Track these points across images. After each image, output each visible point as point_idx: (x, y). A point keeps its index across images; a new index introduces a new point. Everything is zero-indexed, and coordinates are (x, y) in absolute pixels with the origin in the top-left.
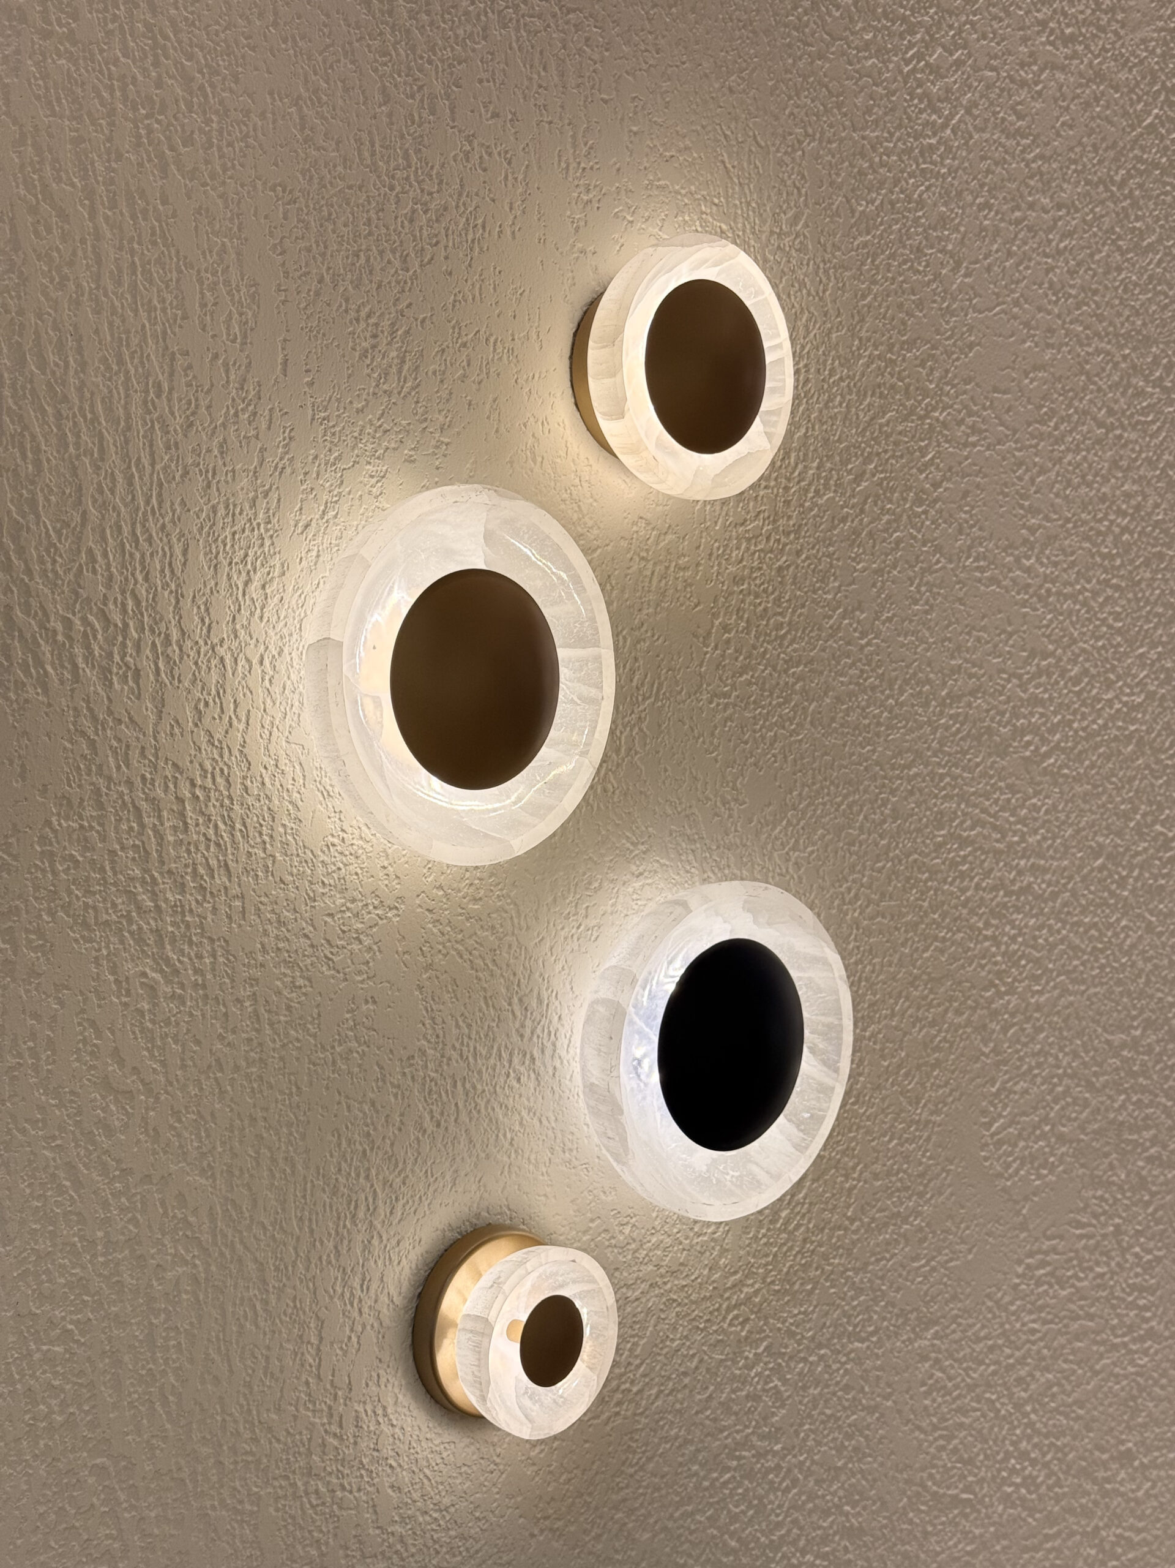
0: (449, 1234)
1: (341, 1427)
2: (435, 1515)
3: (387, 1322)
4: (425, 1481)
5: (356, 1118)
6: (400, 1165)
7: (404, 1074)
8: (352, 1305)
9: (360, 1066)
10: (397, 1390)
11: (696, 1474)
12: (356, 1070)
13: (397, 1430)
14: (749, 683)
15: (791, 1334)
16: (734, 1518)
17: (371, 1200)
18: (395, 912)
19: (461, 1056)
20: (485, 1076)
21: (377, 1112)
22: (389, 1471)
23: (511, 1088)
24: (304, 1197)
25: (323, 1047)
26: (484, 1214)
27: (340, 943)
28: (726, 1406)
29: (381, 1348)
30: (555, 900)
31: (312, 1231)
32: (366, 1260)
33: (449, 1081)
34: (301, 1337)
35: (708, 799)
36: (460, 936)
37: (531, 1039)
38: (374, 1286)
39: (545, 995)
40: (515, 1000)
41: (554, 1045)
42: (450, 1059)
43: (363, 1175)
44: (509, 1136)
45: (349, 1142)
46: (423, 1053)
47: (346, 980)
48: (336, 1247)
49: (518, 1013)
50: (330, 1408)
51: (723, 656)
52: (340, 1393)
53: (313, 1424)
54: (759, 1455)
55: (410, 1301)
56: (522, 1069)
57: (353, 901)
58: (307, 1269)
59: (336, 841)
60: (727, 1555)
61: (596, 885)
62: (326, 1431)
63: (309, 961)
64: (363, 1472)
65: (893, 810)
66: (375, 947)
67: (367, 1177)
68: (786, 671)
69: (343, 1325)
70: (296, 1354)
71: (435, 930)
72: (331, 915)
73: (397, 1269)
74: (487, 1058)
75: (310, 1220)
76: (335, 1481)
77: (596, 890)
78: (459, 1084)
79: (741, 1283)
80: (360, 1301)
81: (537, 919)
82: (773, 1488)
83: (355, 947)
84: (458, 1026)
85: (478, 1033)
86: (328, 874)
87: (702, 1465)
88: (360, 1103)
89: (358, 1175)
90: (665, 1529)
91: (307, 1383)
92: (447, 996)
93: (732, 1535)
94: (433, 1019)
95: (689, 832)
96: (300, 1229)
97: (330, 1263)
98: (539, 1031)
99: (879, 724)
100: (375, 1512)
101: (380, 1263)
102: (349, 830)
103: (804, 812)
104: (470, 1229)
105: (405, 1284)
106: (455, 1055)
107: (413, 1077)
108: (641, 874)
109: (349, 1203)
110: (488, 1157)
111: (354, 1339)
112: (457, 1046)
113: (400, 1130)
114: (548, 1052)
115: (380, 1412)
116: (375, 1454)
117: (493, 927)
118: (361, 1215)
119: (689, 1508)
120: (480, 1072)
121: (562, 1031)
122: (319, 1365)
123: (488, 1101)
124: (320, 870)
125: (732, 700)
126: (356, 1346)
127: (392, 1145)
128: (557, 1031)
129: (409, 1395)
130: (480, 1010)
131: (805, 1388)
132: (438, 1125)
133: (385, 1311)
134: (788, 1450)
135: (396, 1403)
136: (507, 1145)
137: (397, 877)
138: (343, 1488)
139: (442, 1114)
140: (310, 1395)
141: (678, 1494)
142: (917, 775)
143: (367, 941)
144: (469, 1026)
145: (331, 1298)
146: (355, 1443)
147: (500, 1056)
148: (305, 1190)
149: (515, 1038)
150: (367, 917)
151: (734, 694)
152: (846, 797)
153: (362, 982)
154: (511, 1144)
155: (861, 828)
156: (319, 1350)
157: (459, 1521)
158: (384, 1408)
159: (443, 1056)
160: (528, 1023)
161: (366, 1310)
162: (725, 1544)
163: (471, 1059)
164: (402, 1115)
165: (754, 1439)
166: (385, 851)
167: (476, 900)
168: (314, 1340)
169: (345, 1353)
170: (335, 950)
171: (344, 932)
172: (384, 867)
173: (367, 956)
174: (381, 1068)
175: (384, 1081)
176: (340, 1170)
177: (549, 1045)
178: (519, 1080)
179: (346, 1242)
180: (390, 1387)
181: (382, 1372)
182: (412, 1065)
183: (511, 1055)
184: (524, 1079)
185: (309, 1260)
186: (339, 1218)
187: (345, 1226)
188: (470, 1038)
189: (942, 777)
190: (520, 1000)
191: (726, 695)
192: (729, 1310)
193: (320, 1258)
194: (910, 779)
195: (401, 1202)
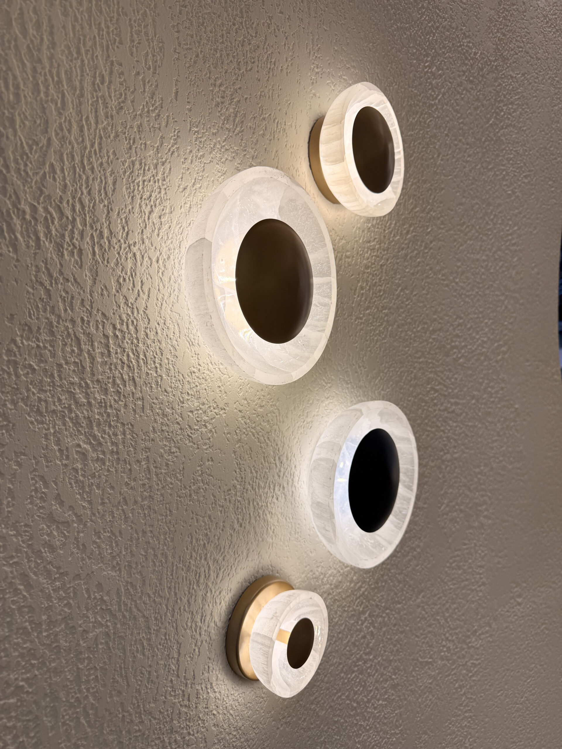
0: (244, 584)
1: (189, 700)
2: (235, 733)
3: (213, 637)
4: (230, 717)
5: (200, 526)
6: (222, 550)
7: (226, 499)
8: (196, 631)
9: (204, 496)
10: (217, 673)
11: (343, 678)
12: (202, 499)
13: (217, 694)
14: (369, 314)
15: (377, 606)
16: (355, 693)
17: (207, 571)
18: (223, 411)
19: (252, 488)
20: (263, 498)
21: (212, 521)
22: (213, 717)
23: (274, 503)
24: (172, 575)
25: (185, 487)
26: (261, 571)
27: (196, 427)
28: (354, 644)
29: (210, 652)
30: (295, 408)
31: (176, 594)
32: (204, 605)
33: (247, 502)
34: (168, 655)
35: (354, 365)
36: (254, 425)
37: (283, 478)
38: (208, 619)
39: (289, 455)
40: (277, 458)
41: (293, 480)
42: (247, 490)
43: (203, 558)
44: (272, 528)
45: (197, 540)
46: (235, 487)
47: (198, 448)
48: (188, 601)
49: (278, 465)
50: (183, 691)
51: (360, 300)
52: (189, 682)
53: (174, 704)
54: (365, 662)
55: (225, 623)
56: (279, 493)
57: (203, 404)
58: (173, 616)
59: (195, 370)
60: (352, 711)
61: (311, 402)
62: (181, 705)
63: (179, 438)
64: (200, 722)
65: (415, 376)
66: (213, 430)
67: (205, 559)
68: (382, 311)
69: (191, 644)
70: (166, 666)
71: (243, 422)
72: (192, 412)
73: (219, 607)
74: (264, 488)
75: (175, 588)
76: (185, 731)
77: (311, 404)
78: (251, 503)
79: (361, 587)
80: (200, 628)
81: (287, 417)
82: (369, 675)
83: (204, 430)
84: (251, 472)
85: (260, 475)
86: (191, 388)
87: (345, 673)
88: (203, 517)
89: (201, 558)
90: (331, 707)
91: (171, 681)
92: (247, 456)
93: (354, 701)
94: (240, 469)
95: (346, 379)
96: (169, 594)
97: (185, 610)
98: (286, 473)
99: (411, 339)
100: (206, 742)
101: (211, 605)
102: (202, 365)
103: (386, 374)
104: (254, 580)
105: (223, 614)
106: (250, 488)
107: (230, 501)
108: (328, 398)
109: (196, 575)
110: (263, 540)
111: (197, 650)
112: (251, 482)
113: (223, 530)
114: (290, 484)
115: (209, 687)
116: (206, 710)
117: (268, 421)
118: (202, 580)
119: (339, 694)
120: (261, 496)
121: (296, 473)
122: (178, 669)
123: (264, 511)
124: (187, 386)
125: (363, 321)
126: (197, 653)
127: (219, 539)
128: (294, 473)
129: (223, 674)
130: (262, 464)
131: (381, 629)
132: (241, 526)
133: (213, 631)
134: (375, 657)
135: (217, 680)
136: (271, 533)
137: (226, 392)
138: (189, 734)
139: (243, 519)
140: (173, 687)
141: (335, 689)
142: (422, 362)
143: (210, 427)
144: (257, 472)
145: (185, 630)
146: (196, 707)
147: (270, 487)
148: (173, 571)
149: (276, 477)
150: (210, 413)
151: (364, 318)
152: (400, 368)
153: (206, 449)
154: (273, 532)
155: (404, 383)
156: (178, 660)
157: (246, 732)
158: (211, 684)
159: (244, 489)
160: (282, 469)
161: (203, 633)
162: (352, 706)
163: (257, 490)
164: (224, 522)
165: (363, 655)
166: (220, 378)
167: (261, 406)
168: (176, 656)
169: (192, 659)
170: (193, 432)
171: (198, 421)
172: (219, 387)
173: (210, 435)
174: (214, 497)
175: (216, 504)
176: (191, 557)
177: (290, 480)
178: (277, 499)
179: (193, 597)
180: (214, 672)
181: (210, 665)
182: (229, 494)
183: (274, 486)
184: (280, 498)
185: (173, 610)
186: (190, 584)
187: (193, 588)
188: (257, 478)
189: (430, 363)
190: (279, 458)
191: (361, 318)
192: (356, 600)
193: (180, 609)
194: (420, 363)
195: (222, 570)
